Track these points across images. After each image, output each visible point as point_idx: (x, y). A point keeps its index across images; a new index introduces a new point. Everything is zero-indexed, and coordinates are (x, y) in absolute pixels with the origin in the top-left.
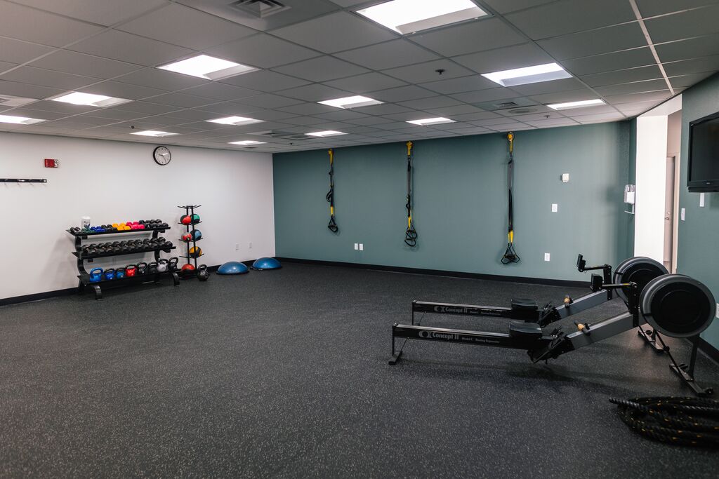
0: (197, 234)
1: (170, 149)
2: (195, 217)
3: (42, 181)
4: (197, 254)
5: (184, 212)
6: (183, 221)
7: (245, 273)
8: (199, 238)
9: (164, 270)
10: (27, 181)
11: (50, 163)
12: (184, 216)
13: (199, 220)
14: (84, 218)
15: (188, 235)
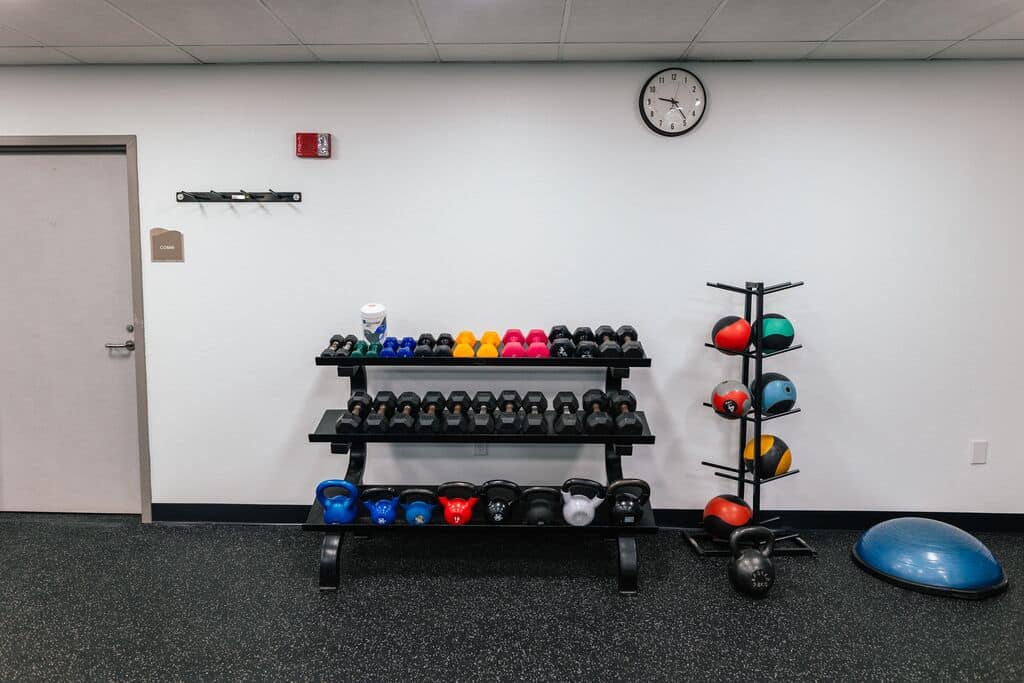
0: (773, 392)
1: (708, 75)
2: (771, 328)
3: (288, 197)
4: (764, 466)
5: (736, 306)
6: (724, 340)
7: (983, 594)
8: (784, 407)
9: (582, 522)
10: (254, 197)
11: (308, 146)
12: (730, 321)
13: (790, 339)
14: (367, 310)
15: (737, 389)
